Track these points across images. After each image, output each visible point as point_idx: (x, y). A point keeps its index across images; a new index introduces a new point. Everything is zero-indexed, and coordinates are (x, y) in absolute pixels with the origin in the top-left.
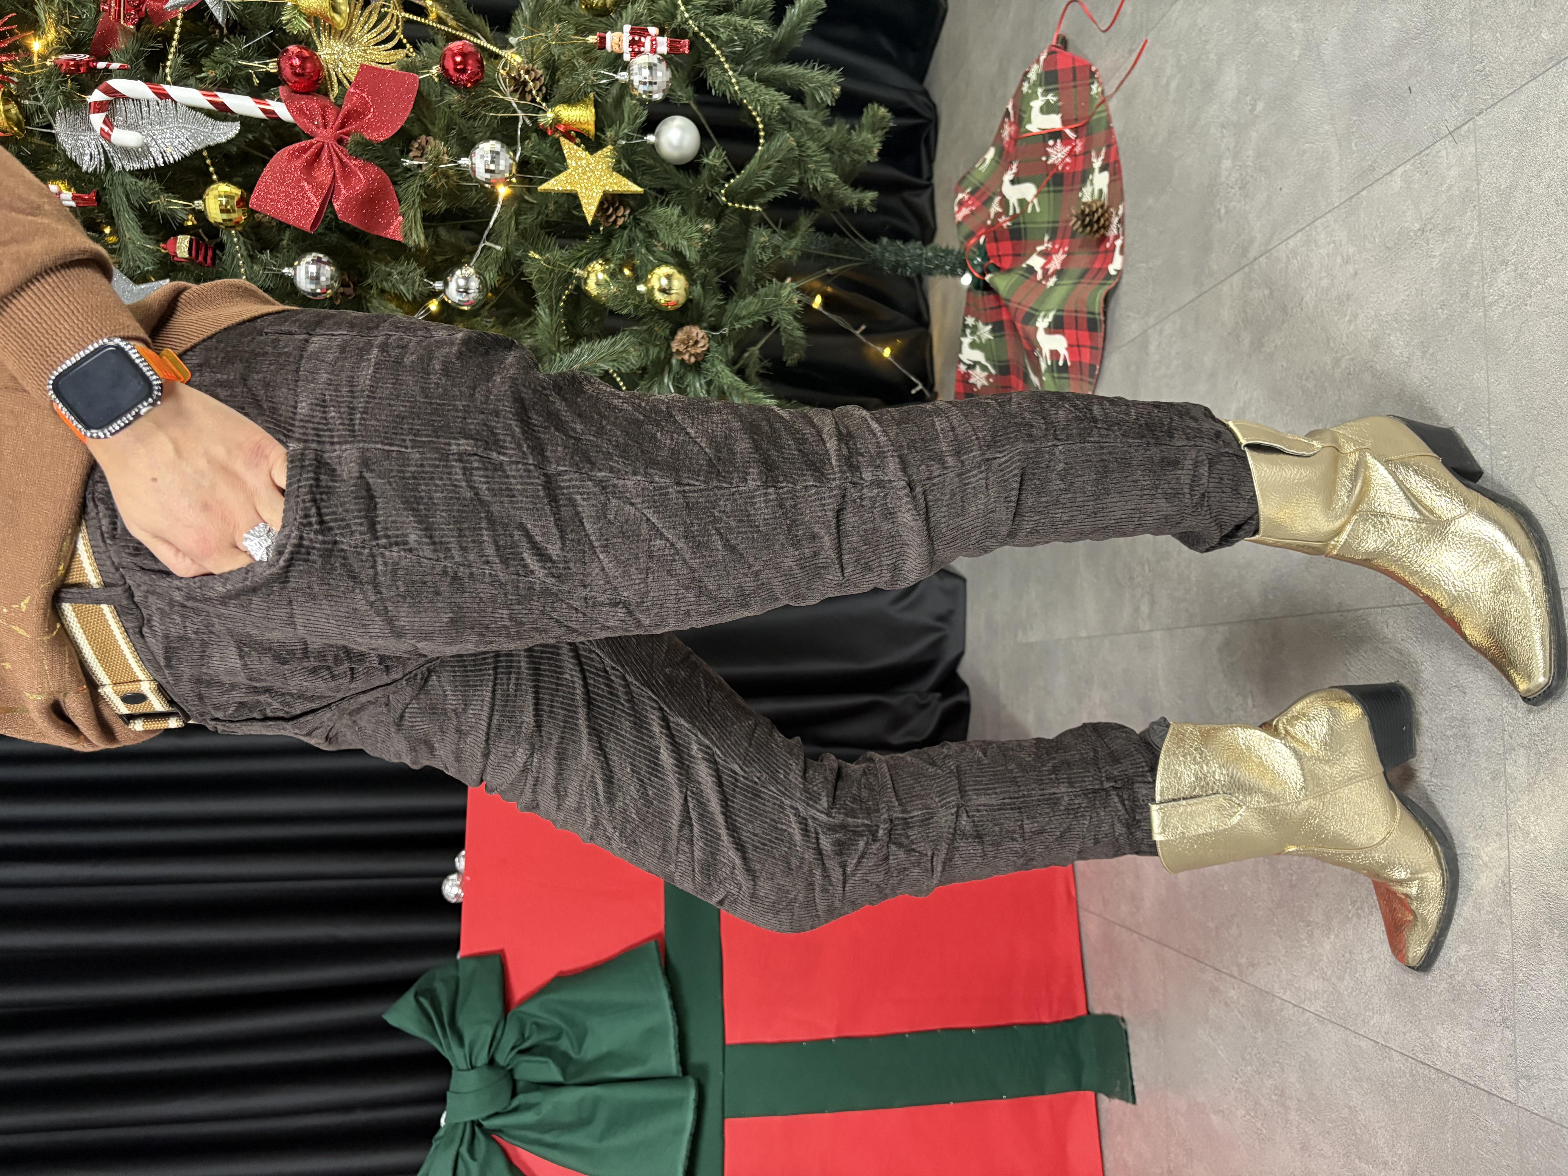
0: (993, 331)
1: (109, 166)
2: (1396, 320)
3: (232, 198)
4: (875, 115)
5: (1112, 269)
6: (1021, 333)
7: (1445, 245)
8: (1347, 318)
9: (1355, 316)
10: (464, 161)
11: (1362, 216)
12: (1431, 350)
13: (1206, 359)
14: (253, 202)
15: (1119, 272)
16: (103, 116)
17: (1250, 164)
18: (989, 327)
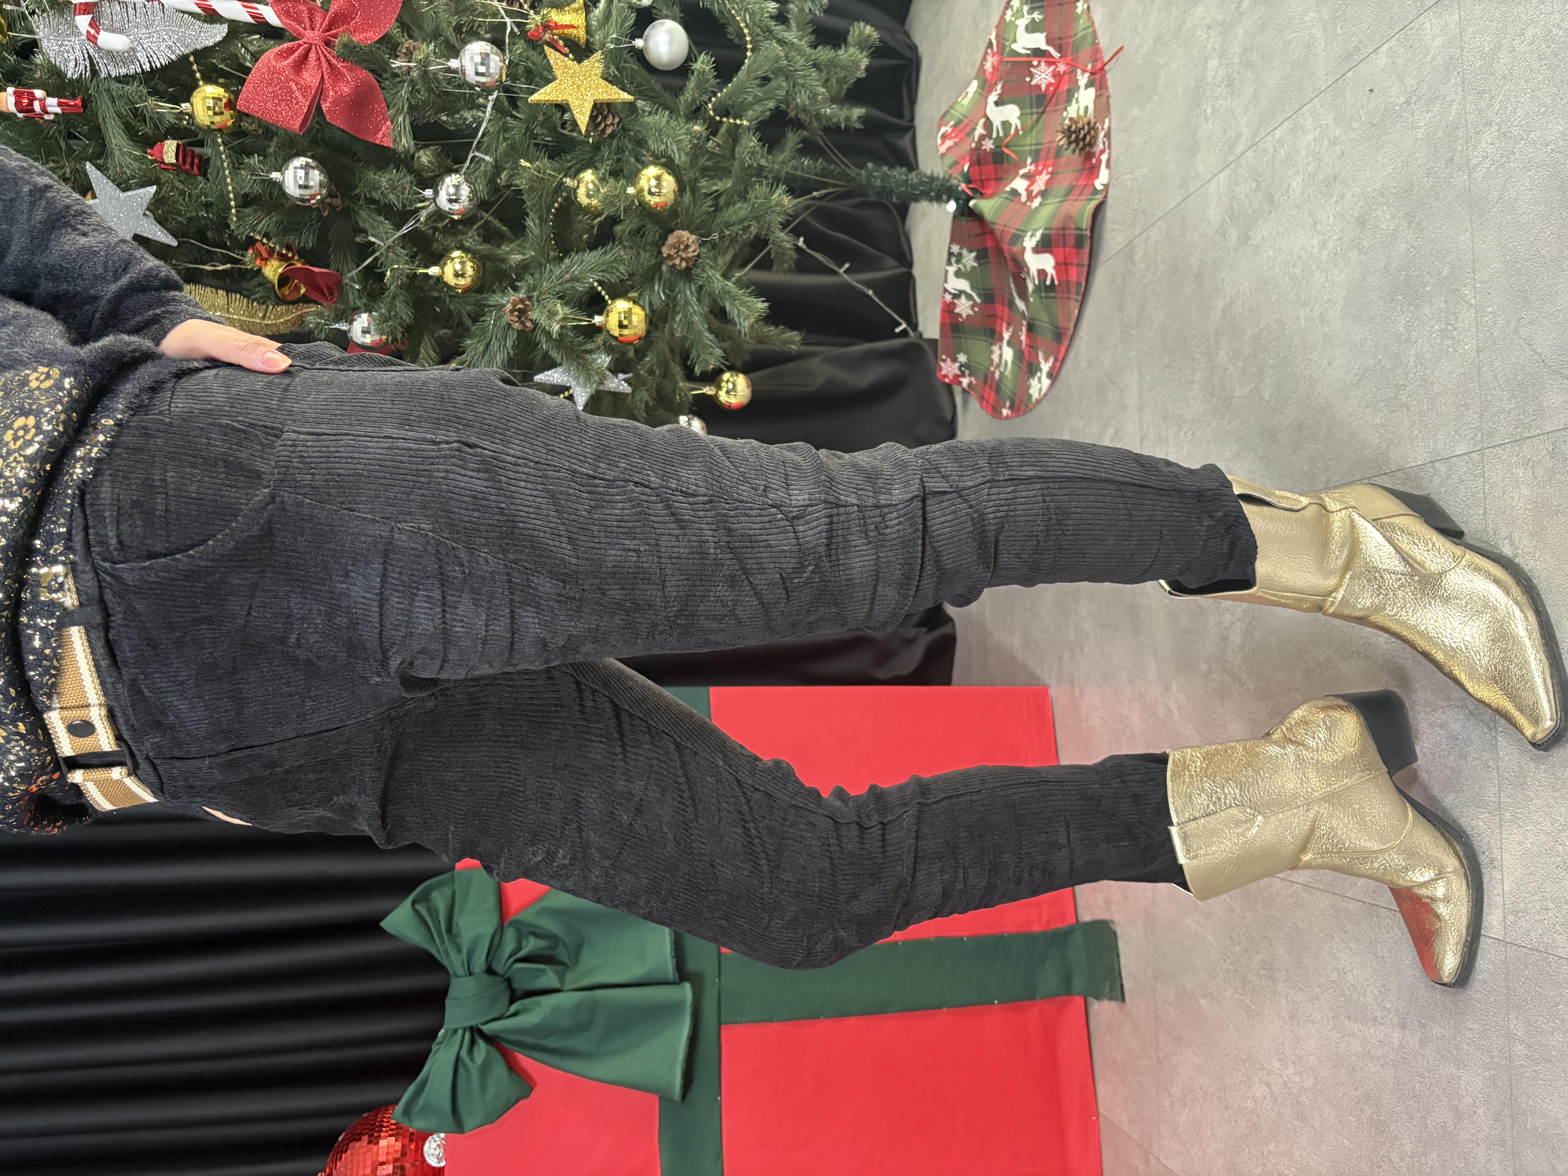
0: (977, 258)
1: (95, 72)
2: (1382, 195)
3: (220, 100)
4: (861, 34)
5: (1099, 184)
6: (1007, 255)
7: (1430, 114)
8: (1334, 199)
9: (1342, 196)
10: (454, 63)
11: (1348, 96)
12: (1417, 219)
13: (1192, 260)
14: (241, 104)
15: (1106, 187)
16: (88, 18)
17: (1236, 60)
18: (974, 254)
